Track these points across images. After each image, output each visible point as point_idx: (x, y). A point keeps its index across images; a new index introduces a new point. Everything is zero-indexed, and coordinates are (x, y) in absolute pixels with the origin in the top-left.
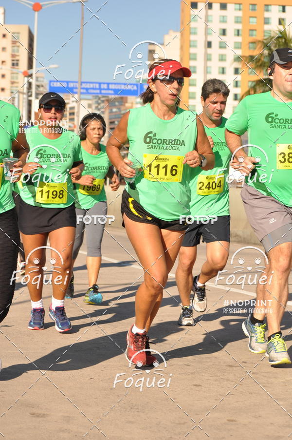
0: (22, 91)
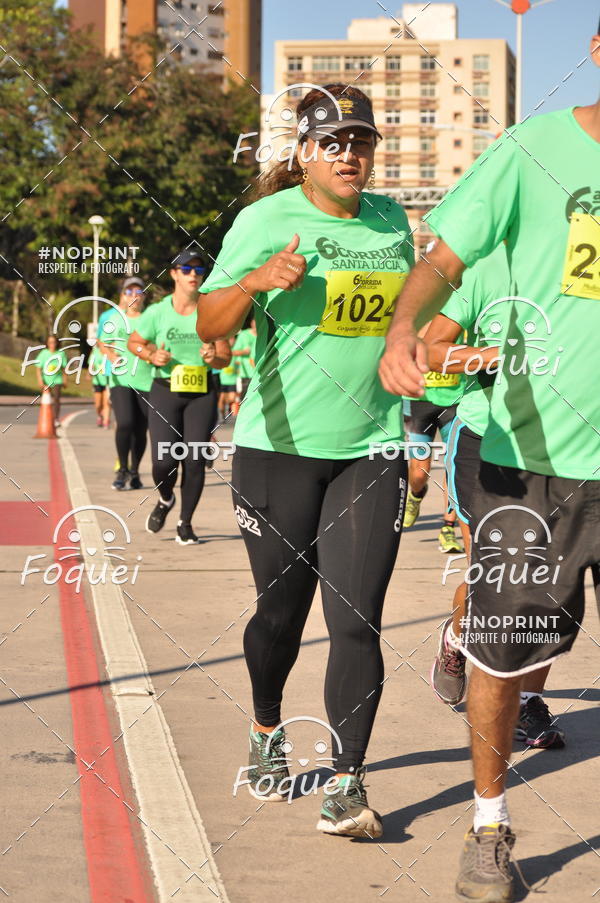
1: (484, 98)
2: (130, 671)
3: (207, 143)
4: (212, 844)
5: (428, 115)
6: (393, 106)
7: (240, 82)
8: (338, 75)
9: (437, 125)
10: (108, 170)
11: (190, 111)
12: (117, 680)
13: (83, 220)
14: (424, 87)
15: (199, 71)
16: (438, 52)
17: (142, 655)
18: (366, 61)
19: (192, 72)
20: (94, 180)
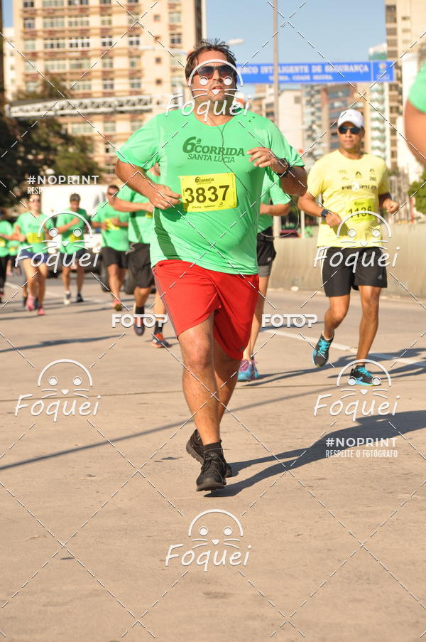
1: (178, 24)
5: (134, 39)
6: (107, 32)
8: (63, 10)
9: (141, 47)
14: (130, 17)
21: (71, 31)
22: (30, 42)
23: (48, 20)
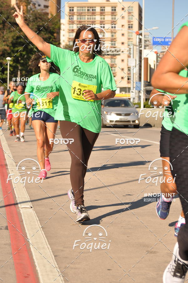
0: (135, 44)
1: (131, 20)
2: (24, 200)
3: (44, 34)
4: (55, 256)
5: (113, 26)
6: (102, 23)
7: (54, 15)
8: (85, 13)
9: (116, 29)
10: (12, 43)
11: (38, 24)
12: (20, 203)
13: (4, 58)
14: (112, 17)
15: (41, 11)
16: (117, 6)
17: (28, 195)
18: (94, 8)
19: (39, 11)
20: (8, 46)
21: (88, 21)
22: (71, 25)
23: (79, 17)
